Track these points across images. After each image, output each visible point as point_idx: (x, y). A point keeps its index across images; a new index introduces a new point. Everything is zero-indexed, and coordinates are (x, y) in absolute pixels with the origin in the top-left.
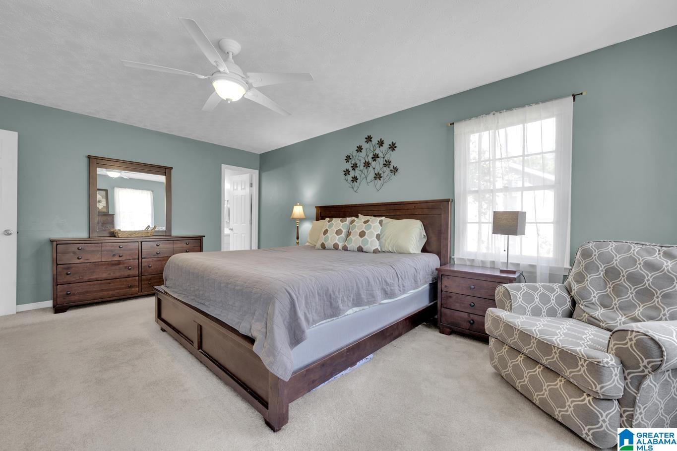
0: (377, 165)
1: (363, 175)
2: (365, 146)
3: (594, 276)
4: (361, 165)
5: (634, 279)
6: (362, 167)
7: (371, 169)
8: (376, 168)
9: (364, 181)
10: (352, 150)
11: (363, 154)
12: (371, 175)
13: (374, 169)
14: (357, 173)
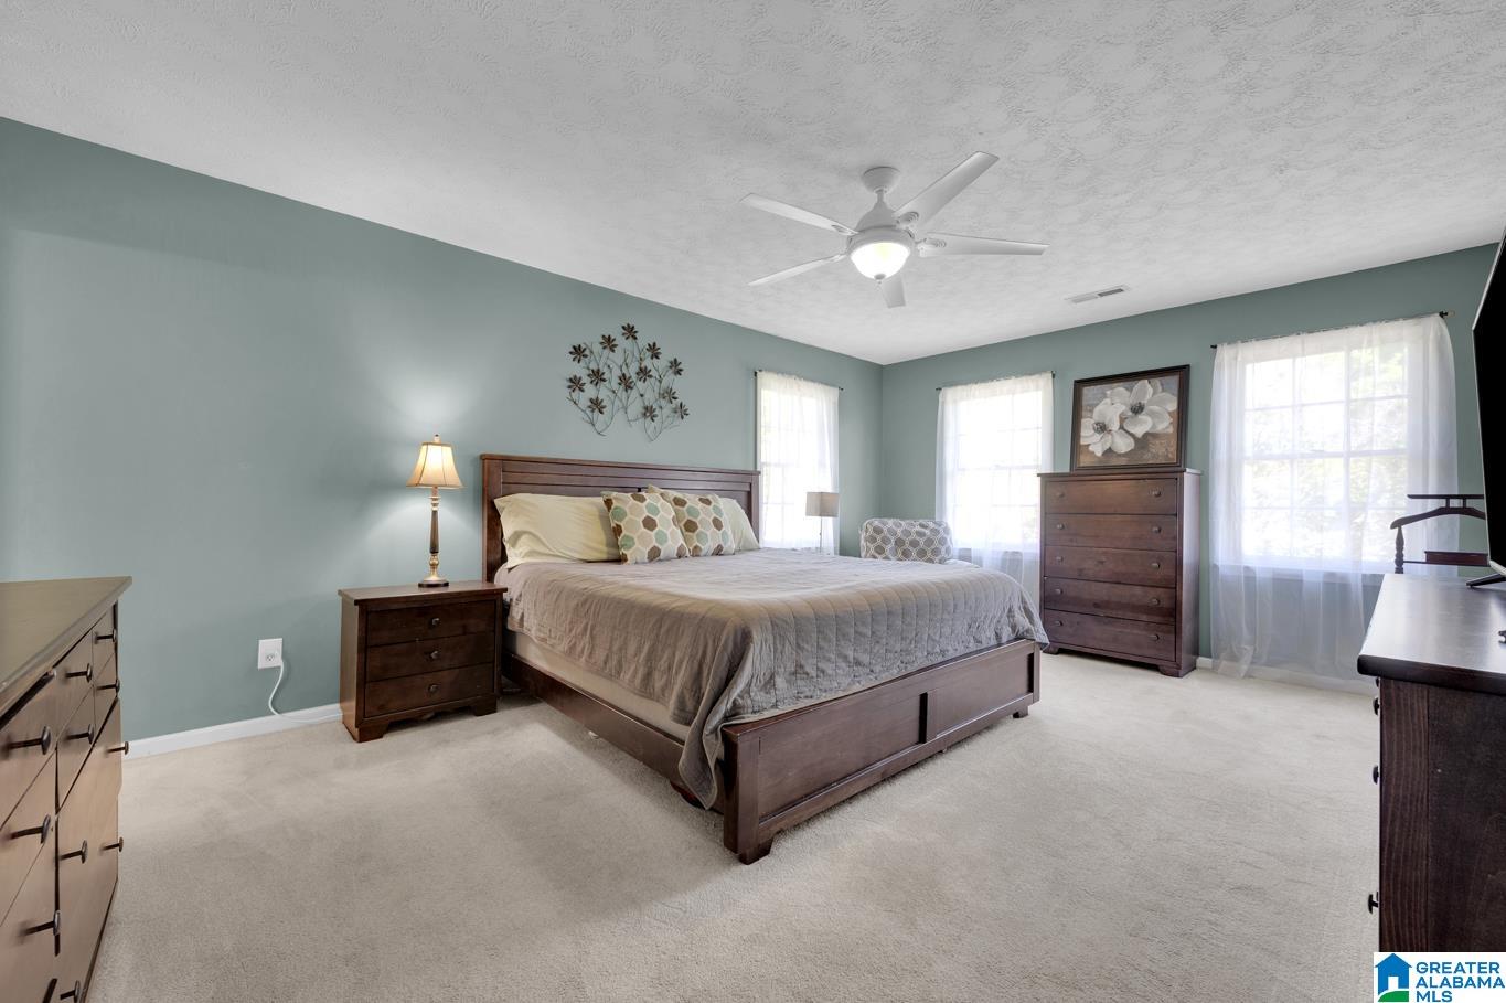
0: (648, 390)
1: (617, 402)
2: (622, 342)
3: (890, 546)
4: (613, 377)
5: (914, 544)
6: (615, 384)
7: (634, 394)
8: (646, 396)
9: (620, 415)
10: (592, 341)
11: (617, 357)
12: (636, 408)
13: (642, 396)
14: (603, 393)
